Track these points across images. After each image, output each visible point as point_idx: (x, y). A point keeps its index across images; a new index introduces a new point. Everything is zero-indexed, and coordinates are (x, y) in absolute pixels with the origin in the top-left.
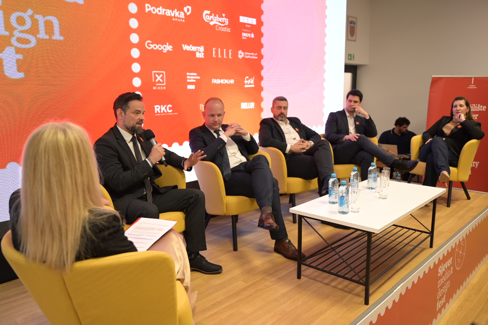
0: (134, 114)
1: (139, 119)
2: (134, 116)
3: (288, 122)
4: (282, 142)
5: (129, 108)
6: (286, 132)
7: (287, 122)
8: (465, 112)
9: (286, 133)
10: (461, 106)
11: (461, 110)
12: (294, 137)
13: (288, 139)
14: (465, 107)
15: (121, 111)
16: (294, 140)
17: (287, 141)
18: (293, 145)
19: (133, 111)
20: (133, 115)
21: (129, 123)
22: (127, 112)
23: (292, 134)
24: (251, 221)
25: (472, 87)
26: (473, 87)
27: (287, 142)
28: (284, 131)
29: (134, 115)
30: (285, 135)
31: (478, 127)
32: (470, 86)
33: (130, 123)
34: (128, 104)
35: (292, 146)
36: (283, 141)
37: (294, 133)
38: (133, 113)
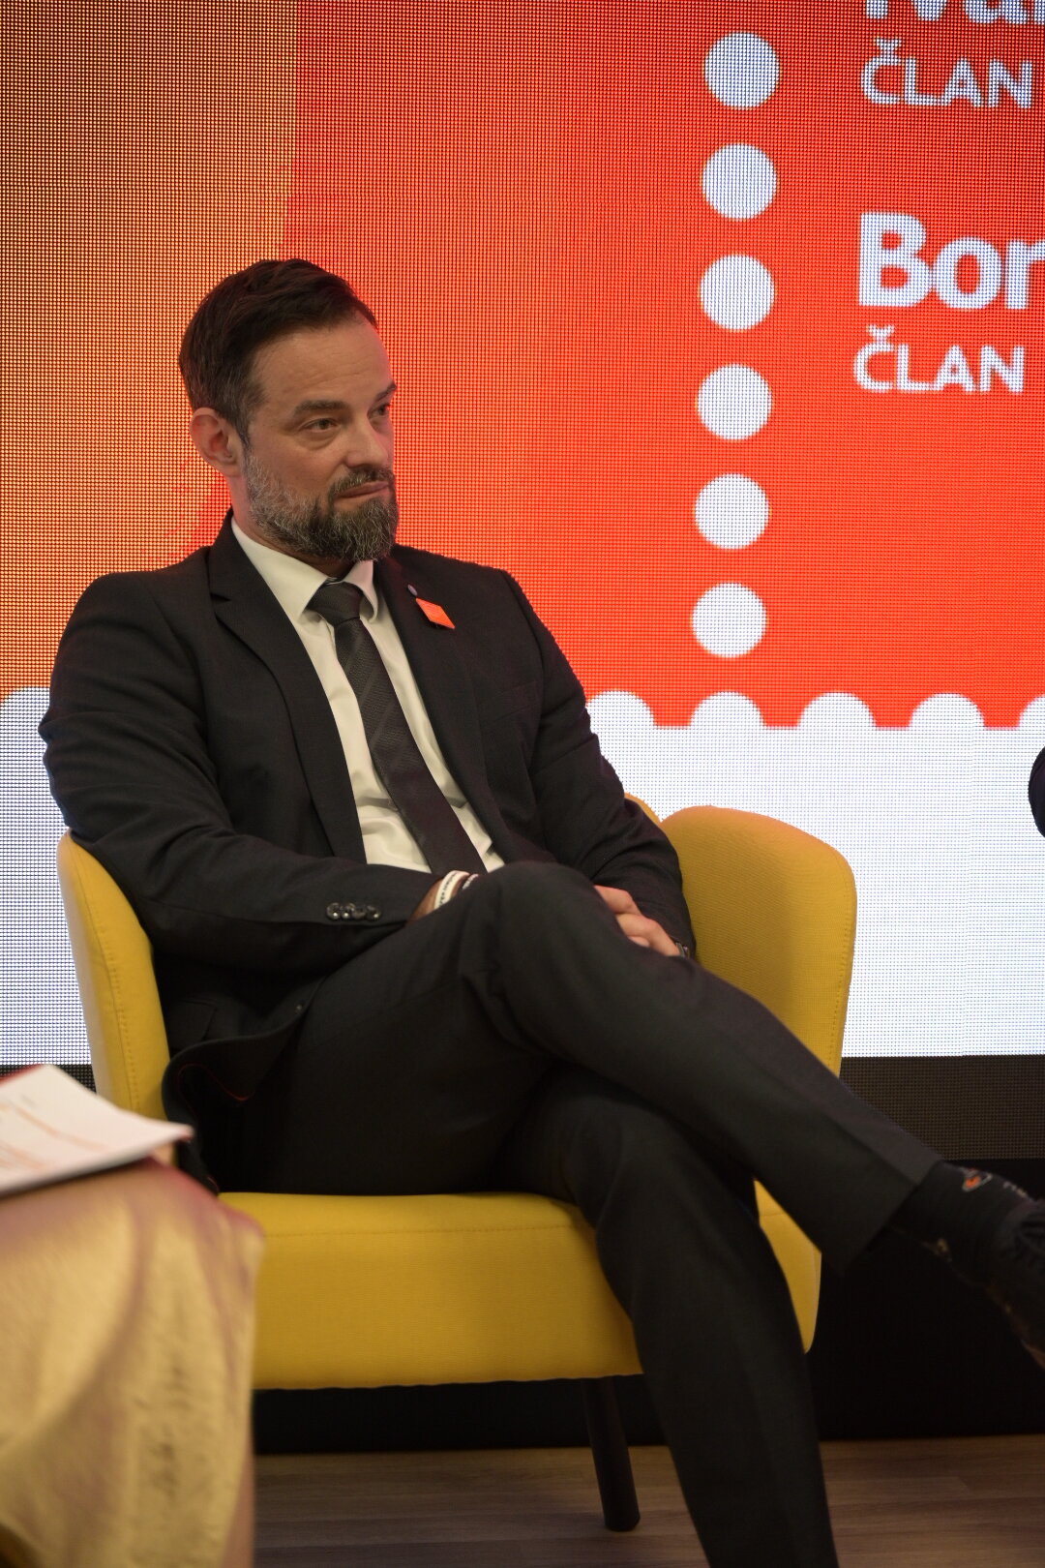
0: (301, 437)
1: (344, 462)
2: (302, 450)
5: (256, 397)
15: (215, 423)
19: (288, 414)
20: (294, 446)
21: (283, 499)
22: (252, 428)
29: (302, 444)
33: (292, 503)
34: (247, 370)
38: (291, 428)
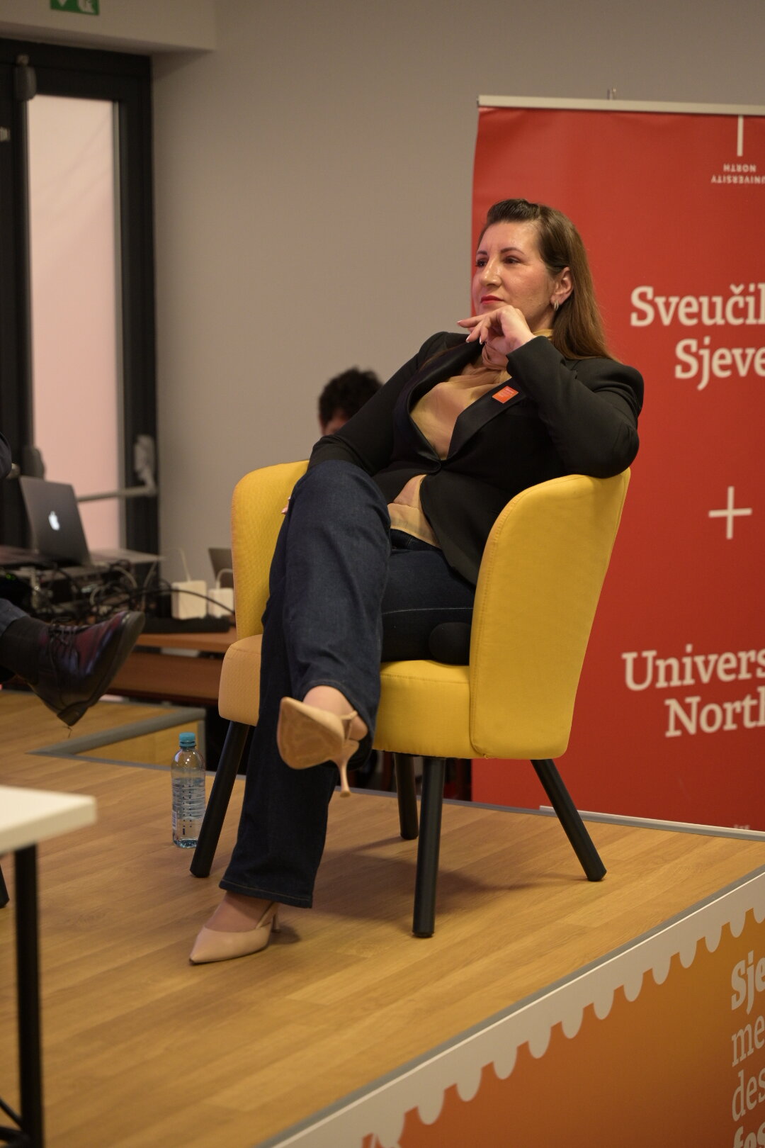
8: (537, 303)
10: (509, 258)
11: (503, 284)
14: (535, 267)
25: (737, 174)
26: (744, 174)
31: (612, 403)
32: (726, 168)
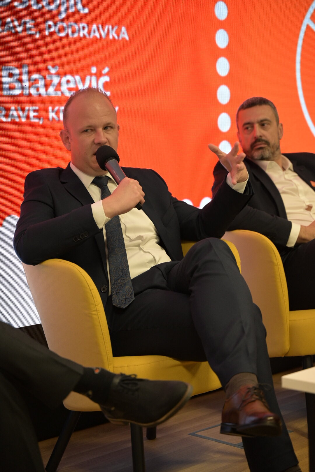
3: (290, 164)
4: (278, 217)
6: (284, 189)
7: (287, 164)
9: (284, 192)
12: (308, 204)
13: (290, 208)
16: (307, 212)
17: (290, 213)
18: (307, 224)
23: (300, 195)
24: (194, 434)
27: (290, 218)
28: (278, 186)
30: (283, 196)
35: (305, 227)
36: (278, 215)
37: (306, 193)
